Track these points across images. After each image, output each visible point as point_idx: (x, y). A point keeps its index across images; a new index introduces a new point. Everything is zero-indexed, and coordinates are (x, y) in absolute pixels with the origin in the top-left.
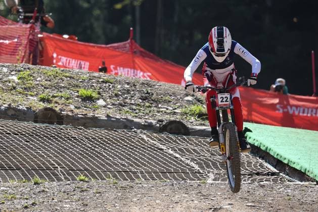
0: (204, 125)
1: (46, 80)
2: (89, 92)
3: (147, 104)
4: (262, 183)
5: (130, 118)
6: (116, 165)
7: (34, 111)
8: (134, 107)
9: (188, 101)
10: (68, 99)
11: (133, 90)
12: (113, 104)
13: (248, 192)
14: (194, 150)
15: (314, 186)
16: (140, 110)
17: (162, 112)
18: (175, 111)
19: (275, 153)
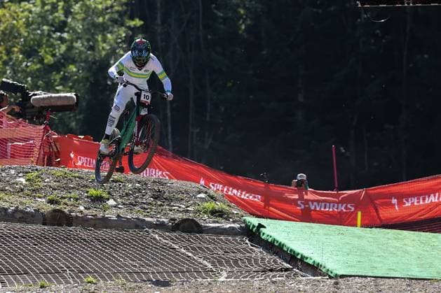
0: (217, 222)
1: (55, 182)
2: (99, 192)
3: (159, 203)
4: (274, 279)
5: (141, 217)
6: (126, 266)
7: (42, 213)
8: (146, 206)
9: (201, 198)
10: (77, 200)
11: (145, 189)
12: (124, 204)
13: (260, 288)
14: (207, 248)
15: (325, 280)
16: (151, 209)
17: (174, 210)
18: (188, 209)
19: (288, 249)
